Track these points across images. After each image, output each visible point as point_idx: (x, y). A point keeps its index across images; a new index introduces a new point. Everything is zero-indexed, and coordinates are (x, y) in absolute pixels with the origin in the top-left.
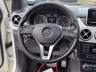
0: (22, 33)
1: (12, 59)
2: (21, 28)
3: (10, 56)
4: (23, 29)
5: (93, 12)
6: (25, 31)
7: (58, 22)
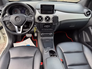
0: (4, 20)
1: (5, 36)
2: (3, 18)
3: (4, 34)
4: (4, 18)
5: (43, 6)
6: (6, 19)
7: (26, 12)
